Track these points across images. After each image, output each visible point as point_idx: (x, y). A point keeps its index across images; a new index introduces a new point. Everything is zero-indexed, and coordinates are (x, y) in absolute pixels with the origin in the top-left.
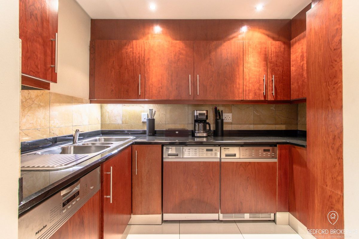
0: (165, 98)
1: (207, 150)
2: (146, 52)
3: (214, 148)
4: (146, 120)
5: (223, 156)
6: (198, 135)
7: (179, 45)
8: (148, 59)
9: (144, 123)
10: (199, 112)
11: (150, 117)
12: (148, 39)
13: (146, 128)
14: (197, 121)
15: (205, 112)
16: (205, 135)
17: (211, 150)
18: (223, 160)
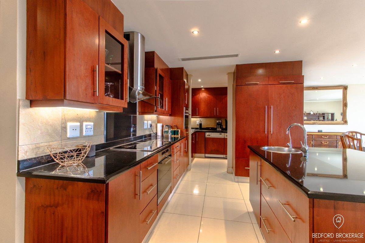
0: (206, 116)
1: (220, 134)
2: (199, 100)
3: (222, 133)
4: (198, 124)
5: (225, 136)
6: (218, 129)
7: (211, 97)
8: (200, 102)
9: (197, 125)
10: (218, 121)
11: (200, 123)
12: (200, 95)
13: (198, 127)
14: (218, 124)
15: (221, 121)
16: (221, 129)
17: (221, 134)
18: (225, 137)
